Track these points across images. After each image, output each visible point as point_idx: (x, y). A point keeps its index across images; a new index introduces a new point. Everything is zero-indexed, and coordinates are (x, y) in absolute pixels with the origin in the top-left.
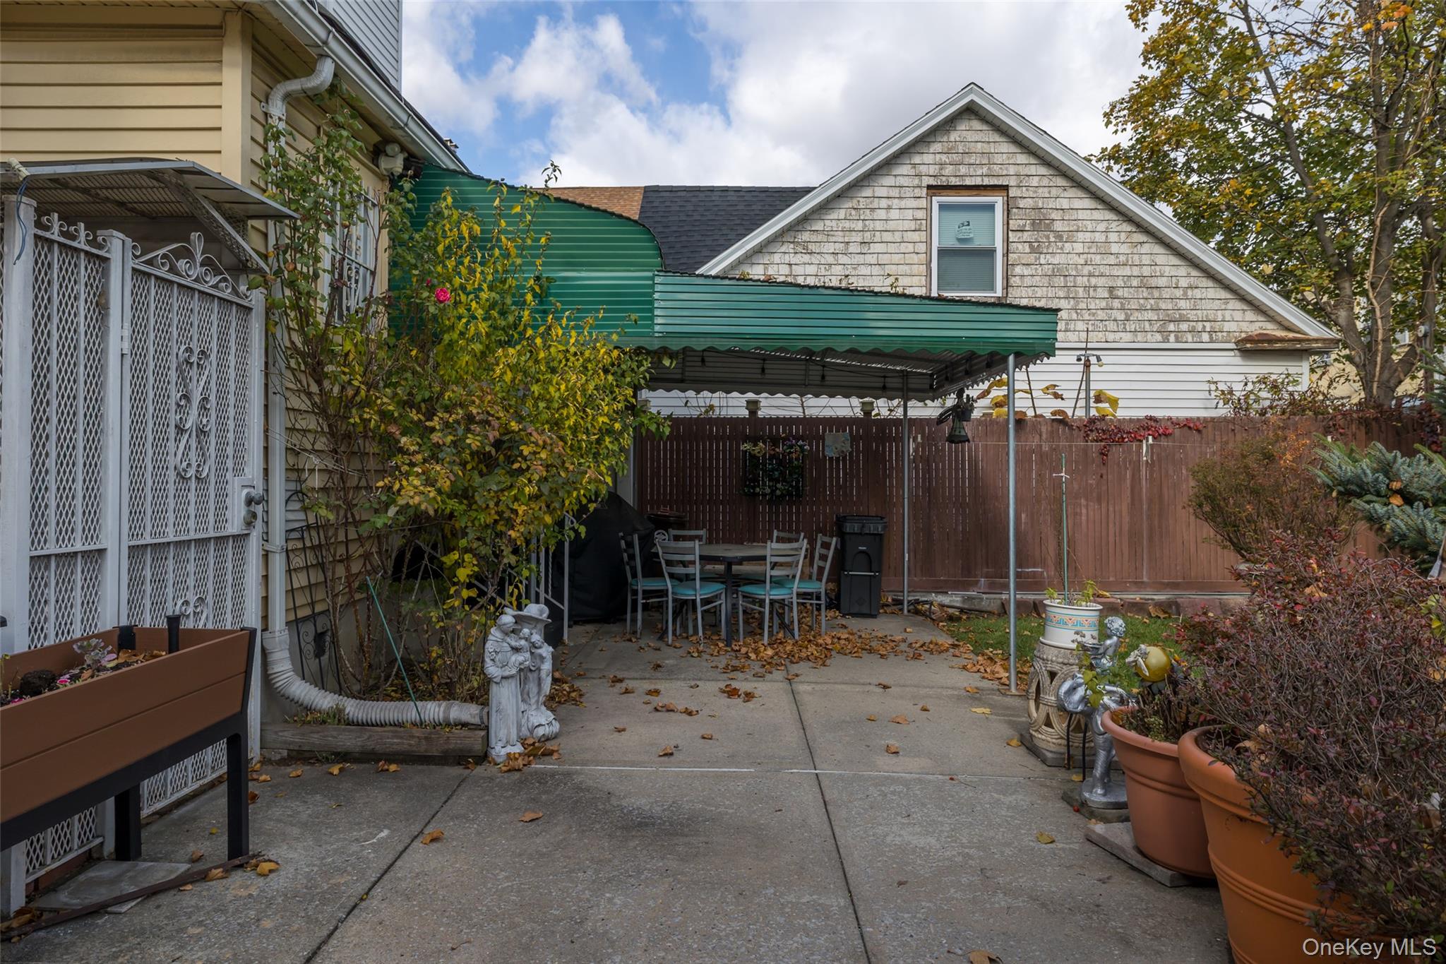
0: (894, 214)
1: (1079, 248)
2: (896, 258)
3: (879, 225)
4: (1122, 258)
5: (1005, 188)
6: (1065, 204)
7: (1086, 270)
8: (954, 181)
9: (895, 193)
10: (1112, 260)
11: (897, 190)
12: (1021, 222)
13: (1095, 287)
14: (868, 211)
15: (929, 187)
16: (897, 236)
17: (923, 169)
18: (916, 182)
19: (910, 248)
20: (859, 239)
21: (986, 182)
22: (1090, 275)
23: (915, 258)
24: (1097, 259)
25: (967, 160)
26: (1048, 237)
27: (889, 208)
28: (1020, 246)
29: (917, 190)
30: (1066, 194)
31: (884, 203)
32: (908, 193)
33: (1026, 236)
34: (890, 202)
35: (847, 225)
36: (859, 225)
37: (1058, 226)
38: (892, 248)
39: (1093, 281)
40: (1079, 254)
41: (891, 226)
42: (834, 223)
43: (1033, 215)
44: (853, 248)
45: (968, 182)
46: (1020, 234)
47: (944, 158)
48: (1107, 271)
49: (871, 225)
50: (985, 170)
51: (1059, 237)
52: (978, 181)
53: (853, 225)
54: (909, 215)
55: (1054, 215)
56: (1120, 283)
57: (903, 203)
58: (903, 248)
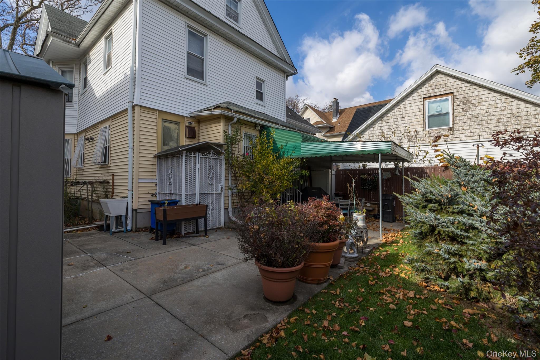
0: (412, 108)
1: (483, 107)
2: (413, 121)
3: (407, 112)
4: (503, 108)
5: (453, 93)
6: (477, 94)
7: (486, 115)
8: (433, 95)
9: (413, 102)
10: (498, 109)
11: (413, 101)
12: (458, 103)
13: (491, 120)
14: (404, 109)
15: (424, 98)
16: (414, 114)
17: (422, 93)
18: (420, 97)
19: (418, 117)
20: (401, 117)
21: (445, 92)
22: (488, 116)
23: (420, 120)
24: (491, 110)
25: (437, 87)
26: (470, 106)
27: (411, 106)
28: (458, 111)
29: (420, 100)
30: (477, 91)
31: (409, 105)
32: (417, 101)
33: (460, 107)
34: (411, 105)
35: (397, 113)
36: (401, 113)
37: (474, 102)
38: (412, 118)
39: (490, 118)
40: (483, 110)
41: (411, 111)
42: (393, 114)
43: (463, 100)
44: (399, 120)
45: (438, 94)
46: (458, 107)
47: (429, 88)
48: (496, 113)
49: (405, 112)
50: (444, 89)
51: (474, 105)
52: (442, 93)
53: (399, 113)
54: (417, 107)
55: (472, 98)
56: (502, 117)
57: (415, 104)
58: (415, 117)
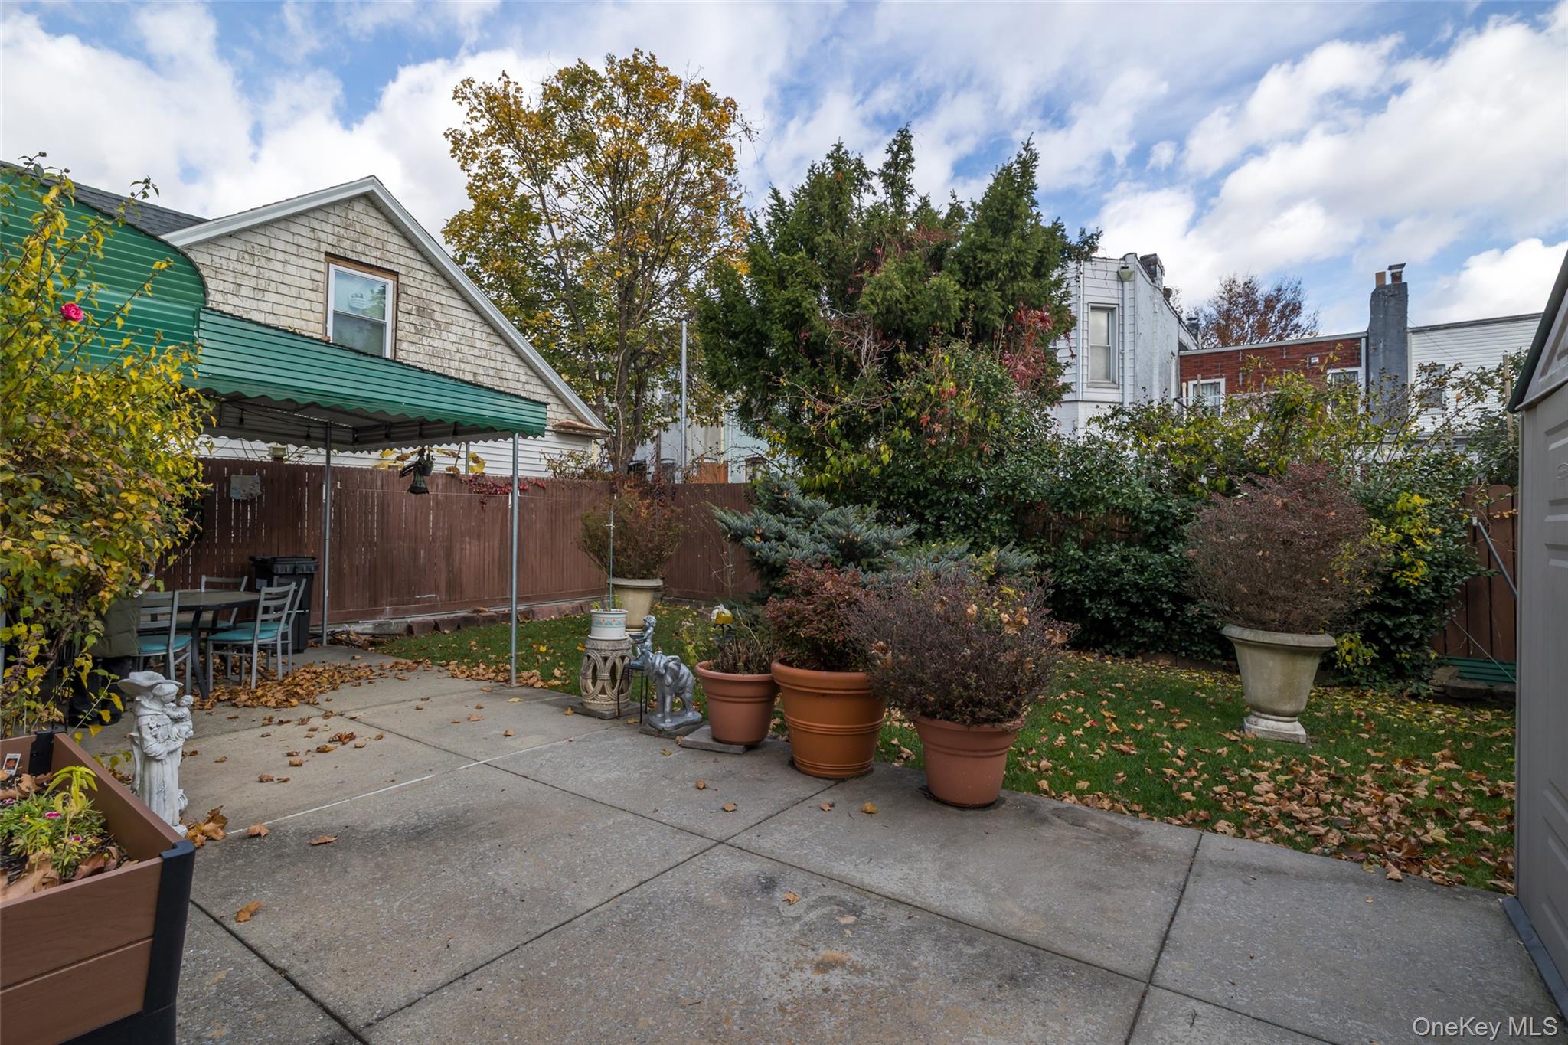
0: (291, 269)
1: (453, 337)
2: (292, 312)
3: (274, 276)
4: (483, 353)
5: (396, 274)
6: (443, 300)
7: (458, 356)
8: (350, 255)
9: (293, 249)
10: (476, 352)
11: (295, 248)
12: (409, 307)
13: (464, 371)
14: (263, 260)
15: (327, 254)
16: (294, 292)
17: (322, 236)
18: (315, 245)
19: (307, 305)
20: (253, 284)
21: (380, 264)
22: (460, 361)
23: (312, 317)
24: (466, 349)
25: (363, 240)
26: (429, 324)
27: (286, 262)
28: (407, 326)
29: (315, 253)
30: (444, 293)
31: (281, 256)
32: (307, 253)
33: (412, 319)
34: (287, 257)
35: (239, 267)
36: (254, 271)
37: (437, 316)
38: (288, 301)
39: (463, 366)
40: (453, 343)
41: (288, 279)
42: (224, 262)
43: (419, 303)
44: (244, 291)
45: (363, 259)
46: (407, 316)
47: (342, 231)
48: (472, 359)
49: (267, 274)
50: (379, 253)
51: (438, 324)
52: (373, 262)
53: (246, 269)
54: (307, 274)
55: (435, 307)
56: (481, 371)
57: (301, 262)
58: (299, 303)
